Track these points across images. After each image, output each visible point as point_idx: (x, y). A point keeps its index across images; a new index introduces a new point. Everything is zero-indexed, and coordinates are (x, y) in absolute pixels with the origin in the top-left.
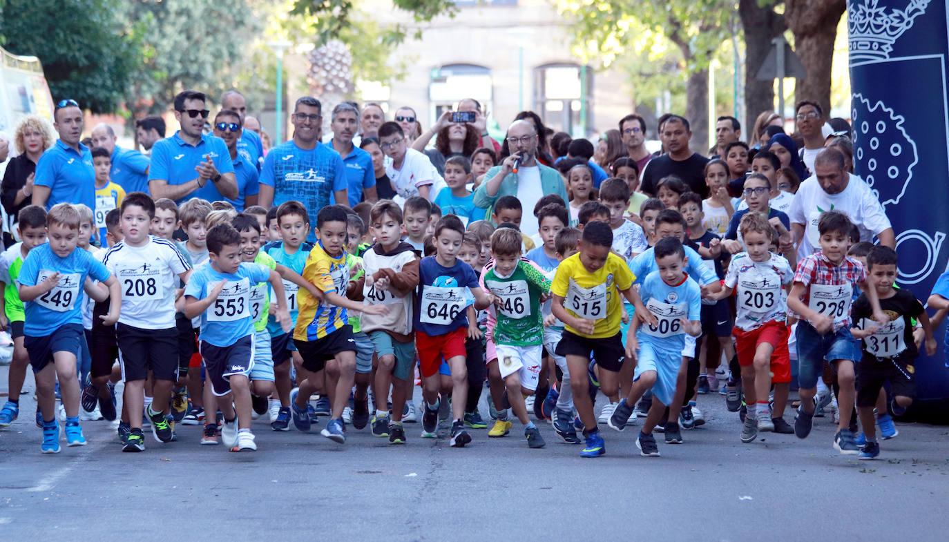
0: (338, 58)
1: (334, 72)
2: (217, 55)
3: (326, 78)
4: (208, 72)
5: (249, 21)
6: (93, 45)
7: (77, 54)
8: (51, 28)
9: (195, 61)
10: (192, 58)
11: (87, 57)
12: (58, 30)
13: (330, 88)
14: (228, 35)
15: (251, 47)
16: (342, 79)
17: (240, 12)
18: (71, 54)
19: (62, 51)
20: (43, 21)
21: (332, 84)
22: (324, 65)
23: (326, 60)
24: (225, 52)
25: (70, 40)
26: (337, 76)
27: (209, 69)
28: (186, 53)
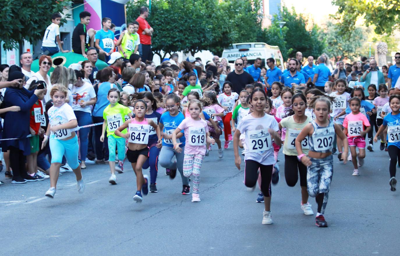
0: (384, 46)
1: (383, 49)
2: (356, 46)
3: (382, 51)
4: (354, 49)
5: (363, 37)
6: (311, 43)
7: (307, 45)
9: (351, 47)
11: (309, 46)
12: (302, 40)
13: (382, 53)
14: (358, 41)
15: (365, 44)
16: (385, 51)
17: (361, 36)
19: (303, 45)
20: (299, 38)
22: (381, 48)
24: (358, 45)
25: (305, 42)
28: (348, 45)
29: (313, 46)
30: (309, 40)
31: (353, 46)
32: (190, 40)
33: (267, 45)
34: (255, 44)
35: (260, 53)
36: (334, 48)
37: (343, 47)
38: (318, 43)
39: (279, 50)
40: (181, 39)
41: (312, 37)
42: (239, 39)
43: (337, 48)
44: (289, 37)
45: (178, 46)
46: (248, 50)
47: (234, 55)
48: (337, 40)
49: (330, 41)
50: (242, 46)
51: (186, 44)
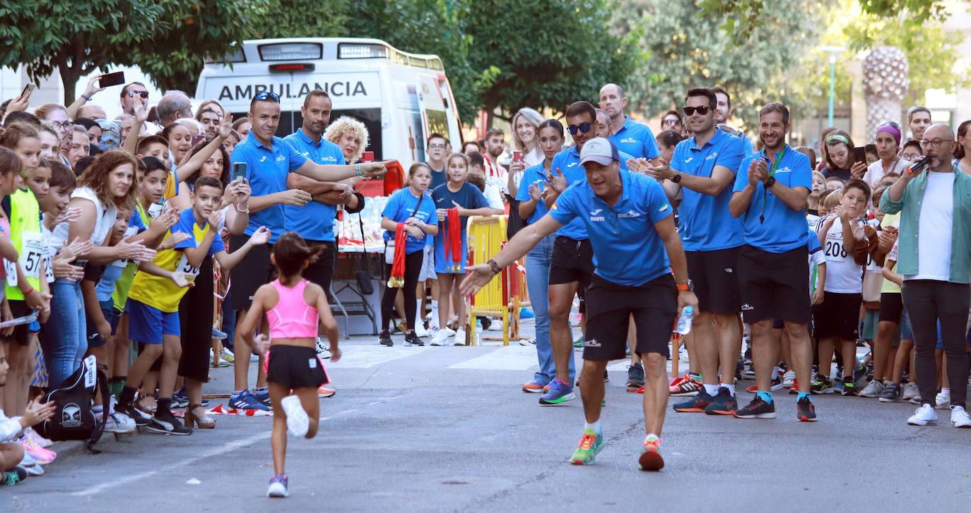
0: (895, 64)
1: (890, 79)
2: (770, 61)
3: (882, 84)
4: (761, 77)
5: (804, 25)
6: (577, 46)
7: (560, 55)
8: (535, 29)
9: (747, 67)
10: (744, 63)
11: (570, 58)
12: (542, 31)
13: (885, 94)
14: (782, 40)
15: (808, 55)
16: (899, 86)
17: (795, 17)
18: (554, 55)
19: (546, 52)
20: (526, 21)
21: (888, 90)
22: (881, 71)
23: (882, 66)
24: (779, 58)
25: (553, 41)
26: (893, 83)
27: (761, 73)
28: (737, 58)
29: (585, 56)
30: (572, 30)
31: (757, 61)
32: (60, 19)
33: (392, 51)
34: (340, 45)
35: (360, 83)
36: (673, 71)
37: (714, 66)
38: (609, 44)
39: (443, 73)
40: (21, 13)
41: (583, 21)
42: (271, 20)
43: (686, 71)
44: (484, 18)
45: (9, 43)
46: (309, 68)
47: (249, 88)
48: (686, 32)
49: (656, 39)
50: (285, 49)
51: (40, 36)
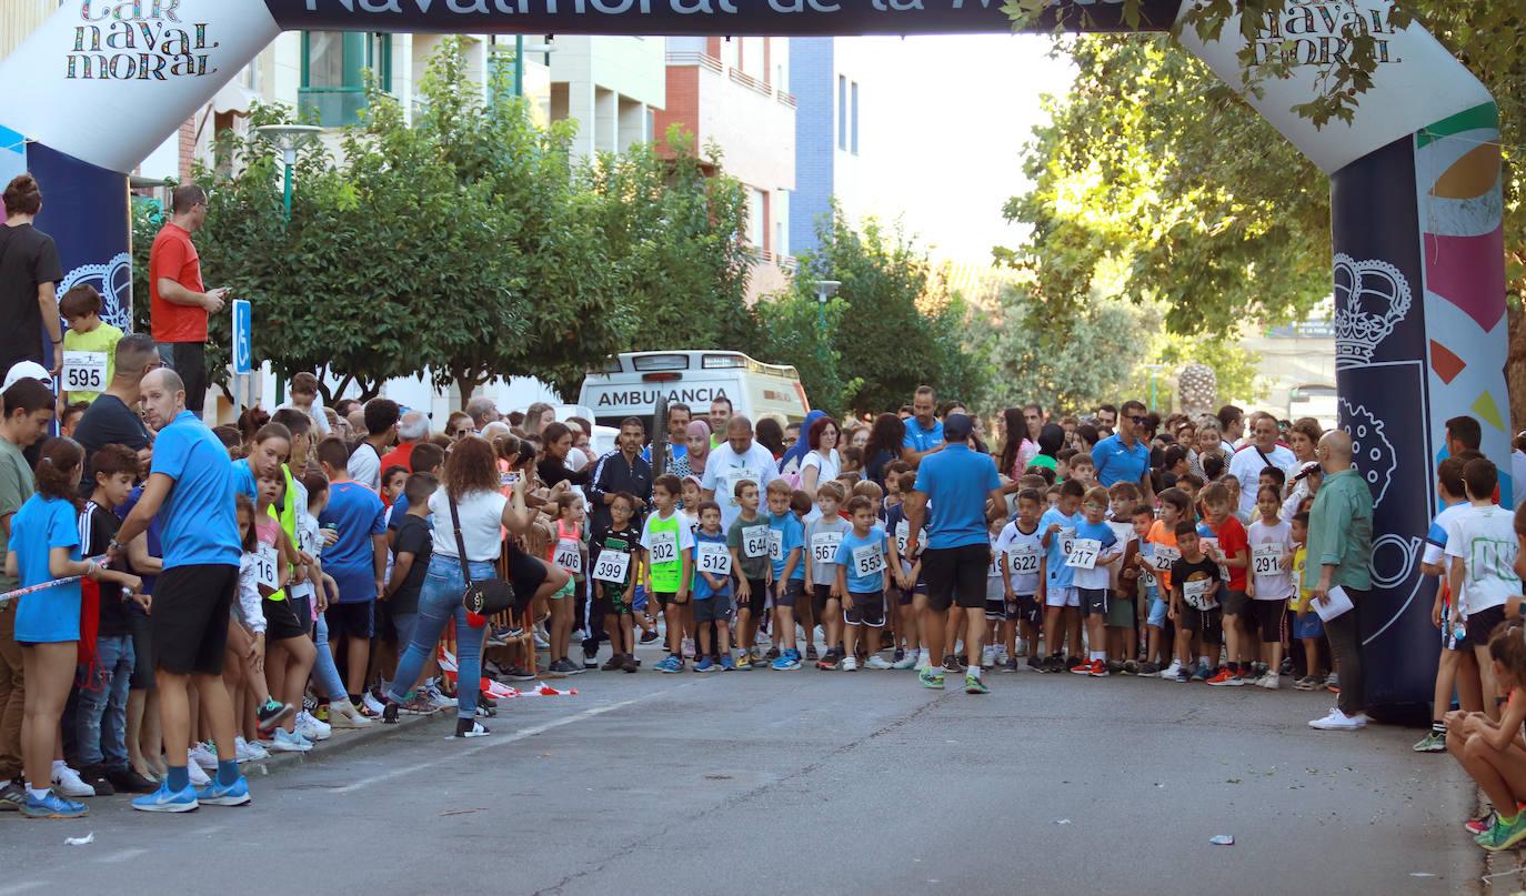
0: (1205, 379)
1: (1202, 391)
2: (1103, 375)
3: (1195, 396)
4: (1096, 389)
5: (1131, 346)
6: (932, 361)
7: (918, 369)
8: (896, 347)
9: (1084, 380)
10: (1082, 377)
11: (925, 372)
12: (902, 349)
14: (1113, 359)
15: (1135, 370)
16: (1208, 397)
17: (1123, 340)
18: (912, 369)
19: (905, 366)
20: (889, 340)
21: (1200, 401)
22: (1194, 384)
23: (1195, 381)
24: (1111, 372)
25: (912, 356)
26: (1204, 394)
27: (1096, 385)
28: (1077, 373)
29: (940, 369)
30: (928, 348)
31: (1093, 376)
32: (436, 333)
33: (754, 364)
34: (704, 356)
35: (721, 390)
36: (1024, 384)
37: (1058, 379)
38: (962, 360)
39: (798, 381)
40: (401, 328)
41: (939, 340)
42: (650, 337)
43: (1034, 383)
44: (853, 338)
45: (391, 355)
46: (677, 377)
47: (625, 395)
48: (1035, 352)
49: (1010, 357)
50: (656, 361)
51: (418, 348)
